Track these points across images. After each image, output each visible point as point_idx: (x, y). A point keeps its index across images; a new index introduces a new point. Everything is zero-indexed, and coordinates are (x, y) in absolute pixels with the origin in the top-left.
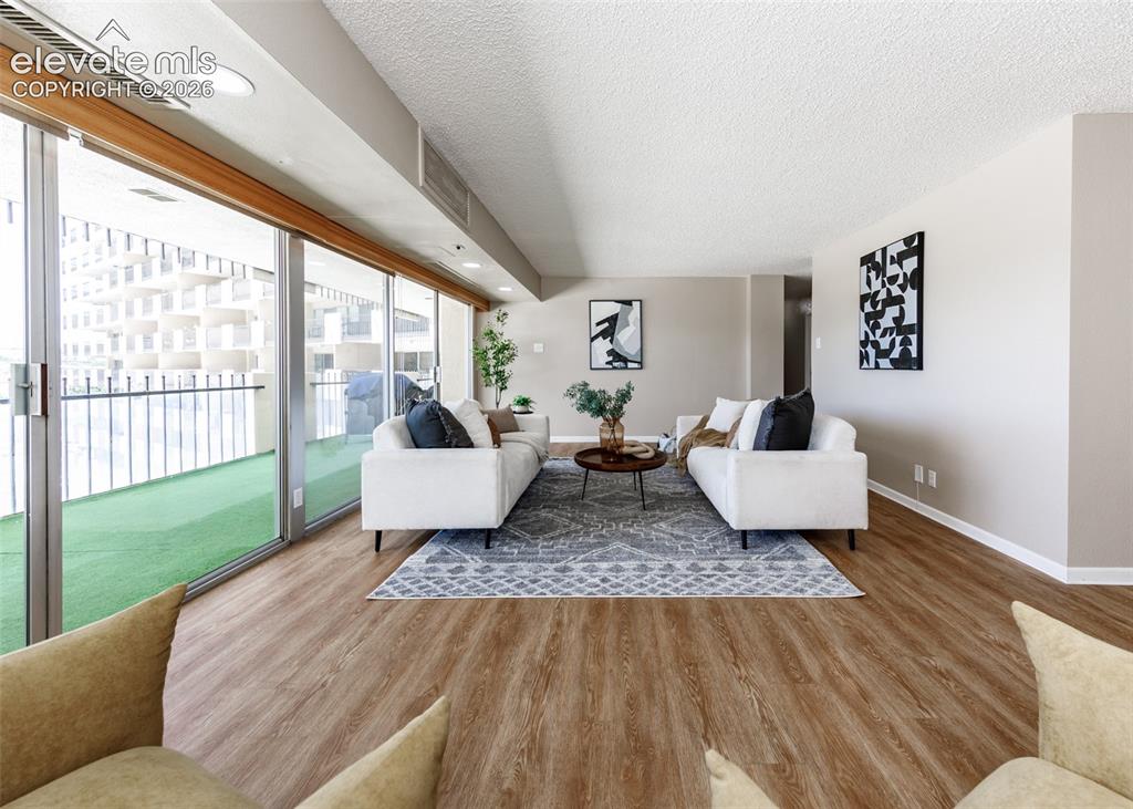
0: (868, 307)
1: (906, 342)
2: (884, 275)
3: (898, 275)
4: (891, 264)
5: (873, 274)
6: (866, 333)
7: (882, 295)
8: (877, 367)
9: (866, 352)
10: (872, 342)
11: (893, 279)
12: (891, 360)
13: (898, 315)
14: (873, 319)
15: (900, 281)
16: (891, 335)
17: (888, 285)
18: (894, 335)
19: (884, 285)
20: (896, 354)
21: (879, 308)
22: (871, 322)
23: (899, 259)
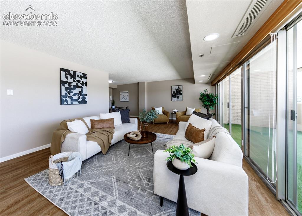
0: (66, 85)
1: (84, 98)
2: (75, 78)
3: (80, 81)
4: (78, 77)
5: (69, 77)
6: (65, 93)
7: (74, 84)
8: (72, 104)
9: (66, 99)
10: (69, 97)
11: (79, 81)
12: (78, 102)
13: (81, 91)
14: (69, 90)
15: (81, 82)
16: (78, 95)
17: (76, 82)
18: (79, 96)
19: (74, 81)
20: (80, 100)
21: (72, 87)
22: (68, 91)
23: (81, 77)
